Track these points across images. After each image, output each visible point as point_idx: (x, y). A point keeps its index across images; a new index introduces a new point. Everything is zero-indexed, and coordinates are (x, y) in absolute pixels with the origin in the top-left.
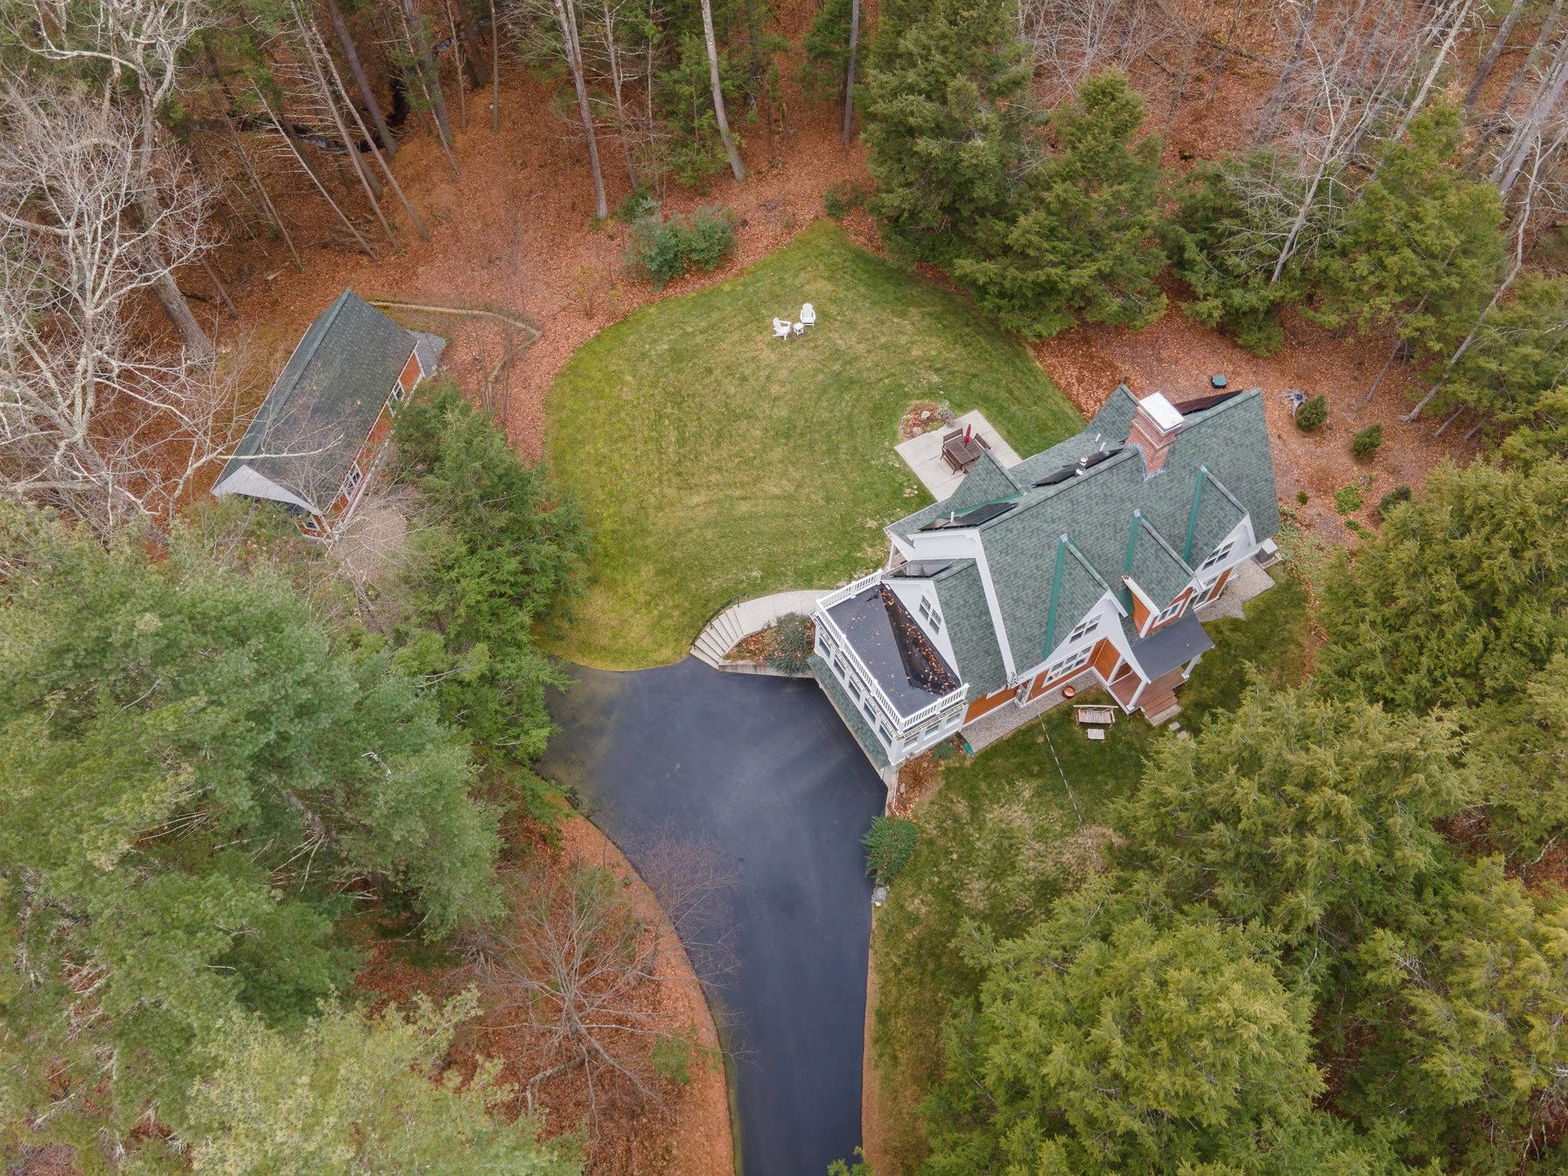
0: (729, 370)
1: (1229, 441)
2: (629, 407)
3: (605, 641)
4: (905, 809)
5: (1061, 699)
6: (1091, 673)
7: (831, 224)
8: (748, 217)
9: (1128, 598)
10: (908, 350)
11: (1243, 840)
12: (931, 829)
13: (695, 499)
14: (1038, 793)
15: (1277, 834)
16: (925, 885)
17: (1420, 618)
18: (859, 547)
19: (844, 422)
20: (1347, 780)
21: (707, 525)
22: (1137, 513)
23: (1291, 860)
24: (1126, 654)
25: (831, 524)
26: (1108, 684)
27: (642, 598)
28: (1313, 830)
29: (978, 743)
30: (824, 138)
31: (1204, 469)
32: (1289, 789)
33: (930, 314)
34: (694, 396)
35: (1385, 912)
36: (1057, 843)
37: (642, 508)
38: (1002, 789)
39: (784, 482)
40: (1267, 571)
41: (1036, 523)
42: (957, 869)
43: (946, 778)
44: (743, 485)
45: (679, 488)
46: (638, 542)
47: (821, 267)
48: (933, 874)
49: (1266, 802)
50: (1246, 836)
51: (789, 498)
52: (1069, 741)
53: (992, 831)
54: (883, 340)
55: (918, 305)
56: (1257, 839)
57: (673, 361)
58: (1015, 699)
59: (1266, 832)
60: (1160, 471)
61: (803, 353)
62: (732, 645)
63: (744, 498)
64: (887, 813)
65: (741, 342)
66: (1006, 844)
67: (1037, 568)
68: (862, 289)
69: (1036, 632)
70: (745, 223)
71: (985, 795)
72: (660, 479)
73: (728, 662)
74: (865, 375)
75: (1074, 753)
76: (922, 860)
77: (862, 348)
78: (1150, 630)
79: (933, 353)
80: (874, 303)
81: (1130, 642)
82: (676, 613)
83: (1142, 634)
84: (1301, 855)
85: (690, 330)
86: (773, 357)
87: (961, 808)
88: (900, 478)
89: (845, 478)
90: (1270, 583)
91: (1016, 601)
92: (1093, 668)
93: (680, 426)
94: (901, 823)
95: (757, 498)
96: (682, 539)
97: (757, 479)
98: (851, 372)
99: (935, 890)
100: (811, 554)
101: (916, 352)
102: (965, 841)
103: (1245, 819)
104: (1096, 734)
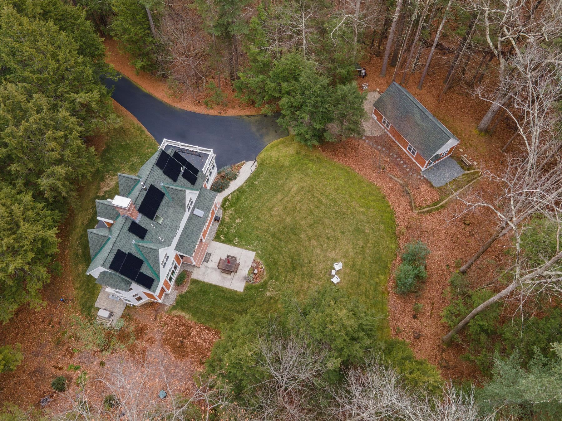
0: (336, 238)
2: (349, 200)
3: (279, 146)
18: (235, 211)
25: (250, 212)
27: (281, 159)
34: (336, 220)
37: (306, 175)
39: (277, 213)
44: (287, 203)
45: (304, 187)
46: (297, 167)
51: (270, 210)
63: (282, 199)
72: (312, 186)
74: (293, 275)
77: (305, 286)
82: (268, 162)
85: (369, 245)
86: (329, 255)
88: (244, 243)
89: (261, 229)
90: (96, 306)
93: (327, 206)
95: (279, 202)
96: (286, 176)
98: (298, 272)
100: (247, 198)
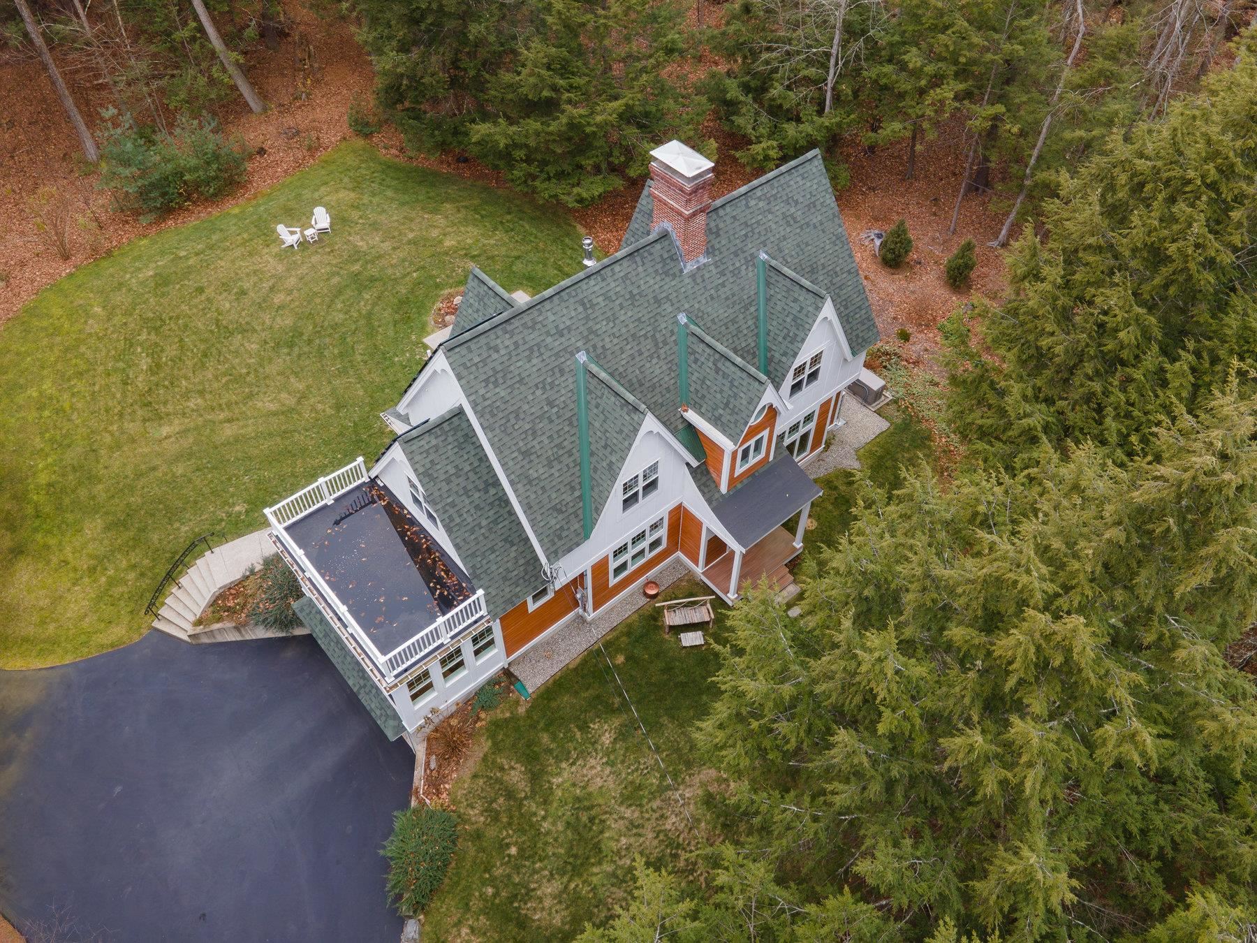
0: (225, 287)
1: (789, 220)
2: (92, 341)
3: (31, 631)
4: (438, 793)
5: (643, 601)
6: (678, 561)
7: (360, 142)
8: (266, 147)
9: (693, 438)
10: (441, 242)
11: (894, 752)
12: (476, 815)
13: (165, 430)
14: (622, 735)
15: (952, 731)
16: (475, 904)
17: (1089, 368)
19: (362, 322)
20: (1067, 589)
21: (177, 458)
22: (683, 319)
23: (990, 782)
24: (711, 524)
25: (341, 434)
26: (699, 570)
27: (84, 564)
28: (1020, 708)
29: (534, 679)
30: (354, 71)
31: (763, 256)
32: (957, 633)
33: (466, 207)
34: (178, 318)
35: (1175, 846)
36: (656, 804)
37: (93, 451)
38: (572, 739)
39: (284, 395)
40: (879, 412)
41: (533, 337)
42: (517, 868)
43: (492, 736)
44: (229, 405)
45: (145, 420)
46: (83, 493)
47: (346, 180)
48: (484, 883)
49: (918, 670)
50: (899, 744)
51: (287, 412)
52: (658, 656)
53: (563, 802)
54: (411, 236)
55: (453, 201)
56: (918, 747)
57: (157, 285)
58: (580, 610)
59: (931, 730)
60: (703, 260)
61: (315, 259)
62: (203, 604)
63: (229, 421)
64: (414, 803)
65: (243, 257)
66: (584, 818)
67: (551, 404)
68: (389, 193)
69: (567, 498)
70: (262, 152)
71: (549, 751)
72: (121, 415)
73: (199, 629)
74: (390, 271)
75: (668, 669)
76: (468, 865)
77: (387, 246)
78: (732, 480)
79: (469, 241)
80: (403, 204)
81: (709, 501)
82: (132, 576)
83: (724, 488)
84: (1010, 766)
85: (183, 254)
86: (280, 268)
87: (516, 776)
89: (360, 379)
90: (884, 425)
91: (526, 454)
92: (679, 554)
93: (154, 351)
94: (431, 815)
95: (247, 418)
96: (143, 481)
97: (251, 396)
98: (373, 271)
99: (490, 909)
101: (449, 243)
102: (526, 825)
103: (887, 713)
104: (691, 639)
